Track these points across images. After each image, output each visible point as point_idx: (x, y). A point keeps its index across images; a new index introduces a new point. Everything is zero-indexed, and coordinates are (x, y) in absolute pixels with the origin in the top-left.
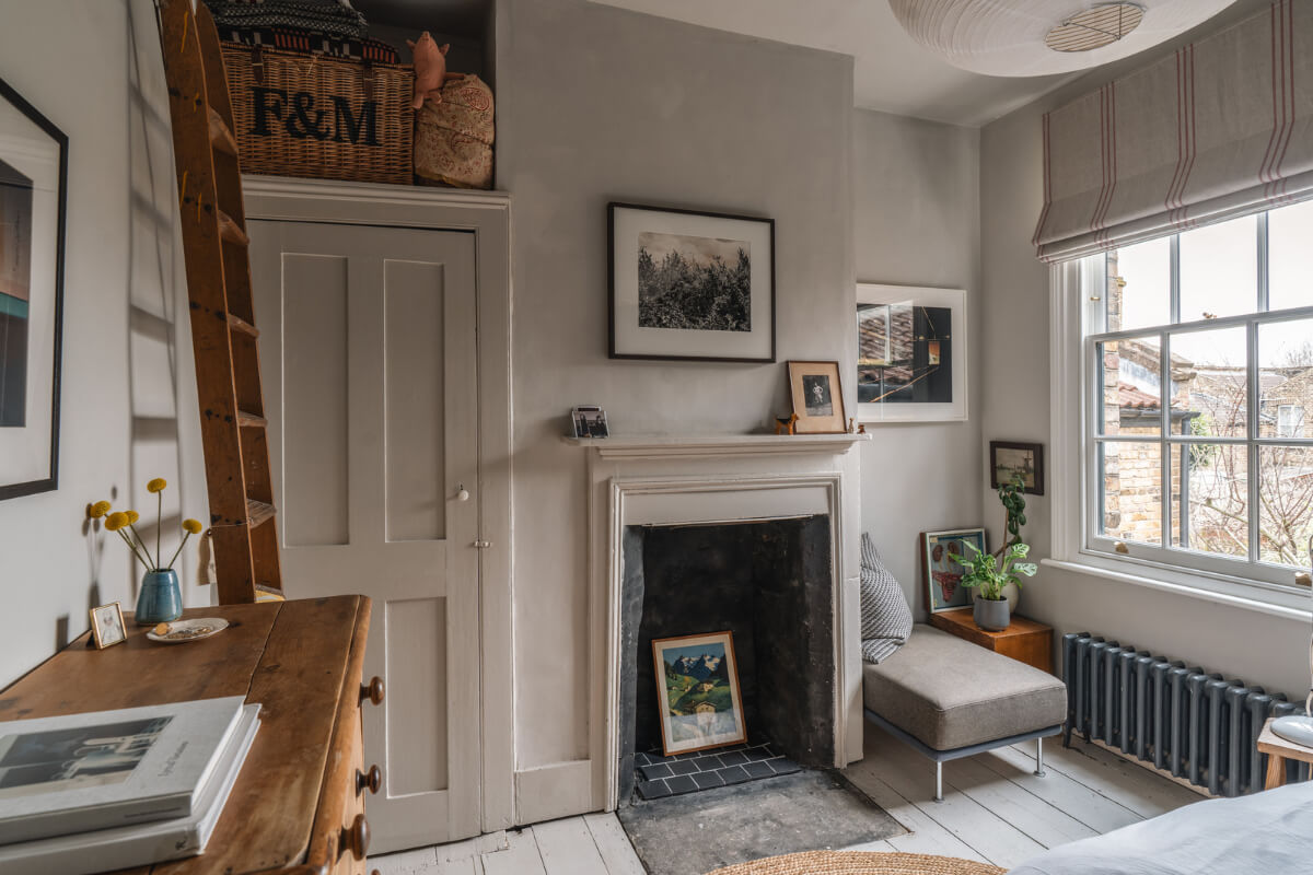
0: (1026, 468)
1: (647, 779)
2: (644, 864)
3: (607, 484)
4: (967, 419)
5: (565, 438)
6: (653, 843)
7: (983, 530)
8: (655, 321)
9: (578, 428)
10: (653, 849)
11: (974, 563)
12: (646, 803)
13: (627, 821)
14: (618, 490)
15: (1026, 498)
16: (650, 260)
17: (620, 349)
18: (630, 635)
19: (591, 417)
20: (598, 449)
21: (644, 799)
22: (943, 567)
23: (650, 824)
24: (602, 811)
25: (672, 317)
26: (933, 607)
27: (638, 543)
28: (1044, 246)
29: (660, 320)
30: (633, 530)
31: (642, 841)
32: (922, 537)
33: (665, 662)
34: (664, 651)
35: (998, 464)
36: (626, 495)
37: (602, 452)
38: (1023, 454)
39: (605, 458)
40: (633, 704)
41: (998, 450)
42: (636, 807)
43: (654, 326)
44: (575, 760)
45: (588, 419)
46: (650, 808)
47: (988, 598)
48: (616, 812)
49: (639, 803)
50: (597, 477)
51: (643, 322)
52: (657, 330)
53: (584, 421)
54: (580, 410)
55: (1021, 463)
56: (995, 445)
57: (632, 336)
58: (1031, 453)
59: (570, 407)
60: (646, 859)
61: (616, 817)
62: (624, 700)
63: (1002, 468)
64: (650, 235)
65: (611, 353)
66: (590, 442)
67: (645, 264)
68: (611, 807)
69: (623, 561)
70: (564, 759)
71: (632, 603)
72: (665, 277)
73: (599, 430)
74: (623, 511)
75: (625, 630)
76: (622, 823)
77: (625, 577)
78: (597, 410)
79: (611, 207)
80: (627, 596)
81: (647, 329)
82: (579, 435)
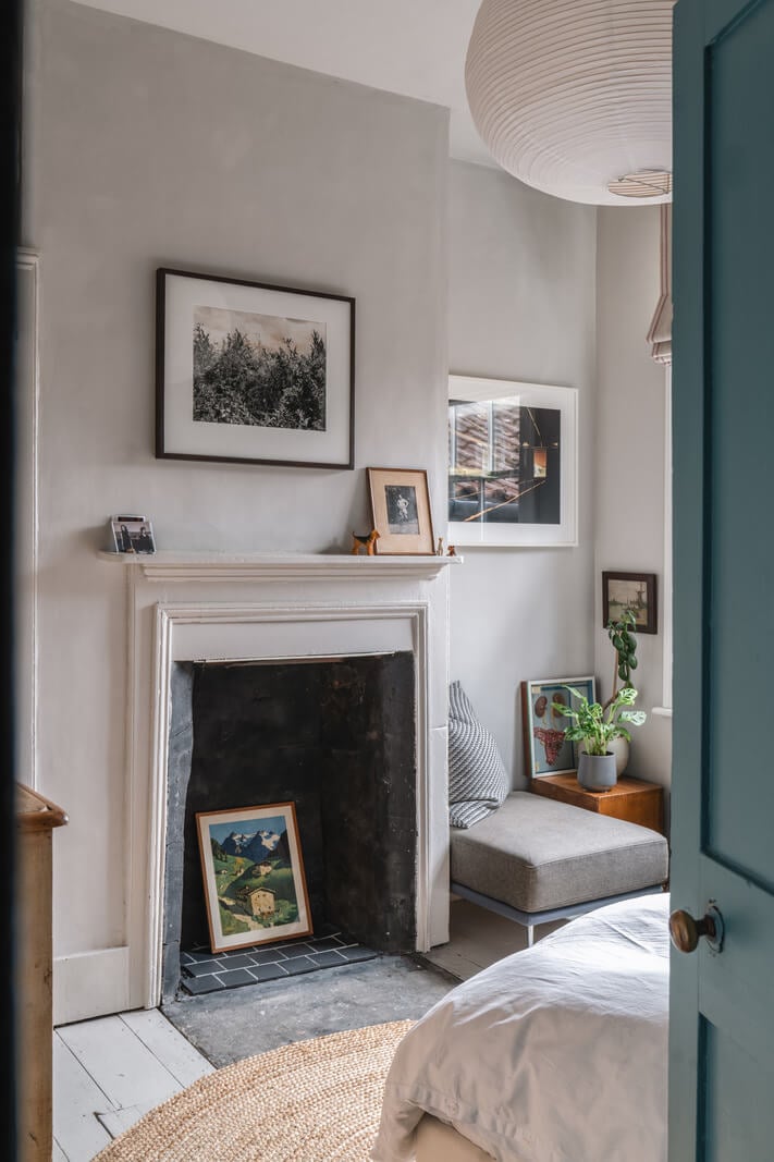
0: (639, 602)
1: (192, 976)
2: (201, 1050)
3: (152, 610)
4: (576, 544)
5: (103, 554)
6: (207, 1031)
7: (593, 679)
8: (213, 415)
9: (119, 541)
10: (208, 1037)
11: (580, 714)
12: (194, 998)
13: (174, 1015)
14: (166, 618)
15: (637, 637)
16: (207, 339)
17: (169, 448)
18: (177, 795)
19: (134, 528)
20: (142, 567)
21: (191, 994)
22: (546, 723)
23: (201, 1016)
24: (142, 1009)
25: (233, 410)
26: (534, 772)
27: (186, 684)
28: (659, 344)
29: (218, 413)
30: (183, 667)
31: (195, 1031)
32: (523, 686)
33: (212, 841)
34: (210, 826)
35: (611, 599)
36: (174, 624)
37: (147, 572)
38: (636, 586)
39: (149, 579)
40: (180, 879)
41: (612, 583)
42: (183, 1002)
43: (211, 421)
44: (109, 947)
45: (130, 530)
46: (200, 1002)
47: (594, 754)
48: (159, 1008)
49: (186, 998)
50: (141, 602)
51: (199, 415)
52: (215, 425)
53: (125, 533)
54: (120, 519)
55: (634, 597)
56: (608, 576)
57: (184, 432)
58: (644, 584)
59: (109, 515)
60: (201, 1045)
61: (160, 1014)
62: (170, 873)
63: (615, 603)
64: (208, 310)
65: (159, 452)
66: (133, 558)
67: (201, 345)
68: (153, 1002)
69: (170, 704)
70: (96, 947)
71: (180, 756)
72: (225, 362)
73: (144, 544)
74: (172, 645)
75: (172, 789)
76: (168, 1018)
77: (173, 723)
78: (141, 520)
79: (161, 275)
80: (174, 748)
81: (204, 425)
82: (121, 551)
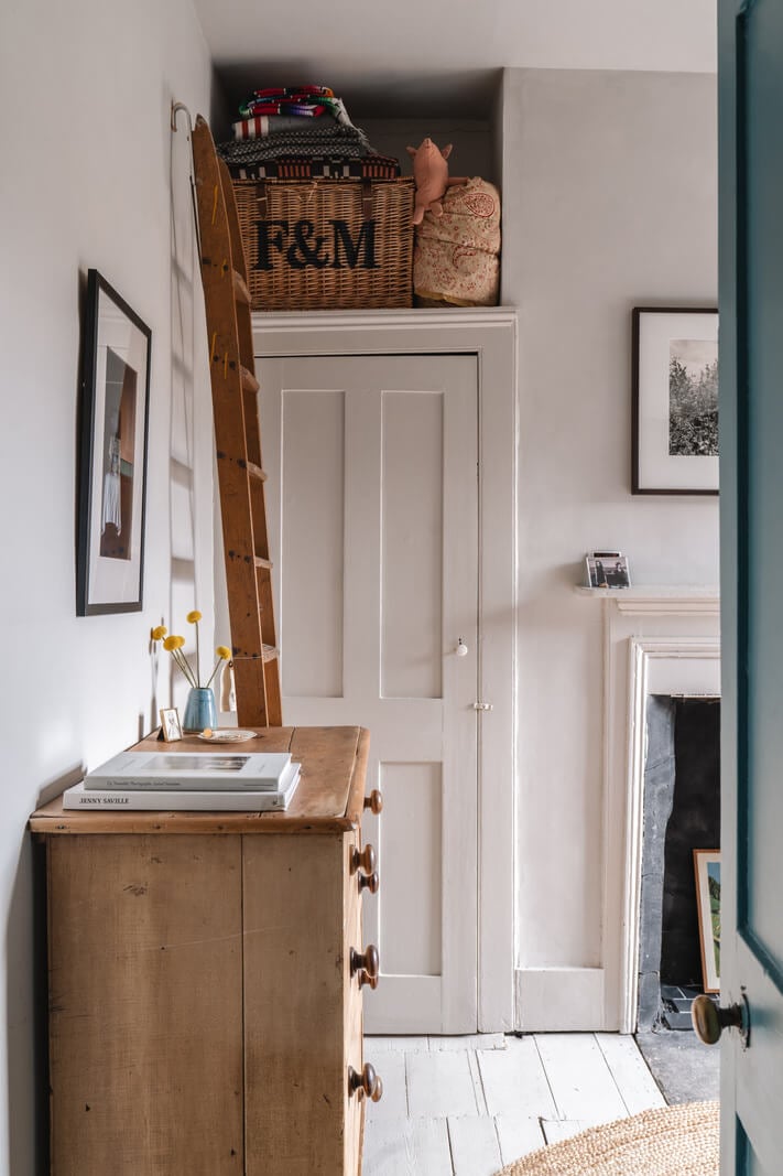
1: (676, 1010)
2: (658, 1083)
3: (628, 642)
5: (578, 589)
6: (672, 1067)
8: (690, 448)
9: (593, 576)
10: (671, 1072)
12: (672, 1032)
13: (645, 1045)
14: (640, 651)
16: (684, 373)
17: (642, 485)
18: (655, 828)
19: (608, 564)
20: (616, 602)
21: (669, 1029)
23: (672, 1051)
24: (617, 1032)
25: (712, 441)
27: (664, 719)
29: (696, 446)
30: (660, 700)
31: (661, 1065)
33: (710, 879)
34: (709, 864)
36: (650, 658)
37: (621, 606)
39: (624, 613)
40: (659, 911)
42: (659, 1034)
43: (689, 454)
44: (585, 966)
45: (604, 566)
46: (676, 1038)
48: (634, 1036)
49: (664, 1030)
50: (615, 635)
51: (675, 449)
52: (693, 458)
53: (600, 568)
54: (596, 555)
57: (659, 465)
59: (585, 552)
60: (662, 1079)
61: (633, 1040)
62: (646, 904)
64: (685, 343)
65: (635, 490)
66: (608, 592)
67: (678, 378)
68: (628, 1028)
69: (646, 737)
70: (572, 964)
71: (657, 789)
72: (704, 393)
73: (619, 579)
74: (647, 678)
75: (649, 821)
76: (639, 1046)
77: (649, 755)
78: (618, 555)
79: (636, 312)
80: (651, 781)
81: (679, 458)
82: (594, 585)
